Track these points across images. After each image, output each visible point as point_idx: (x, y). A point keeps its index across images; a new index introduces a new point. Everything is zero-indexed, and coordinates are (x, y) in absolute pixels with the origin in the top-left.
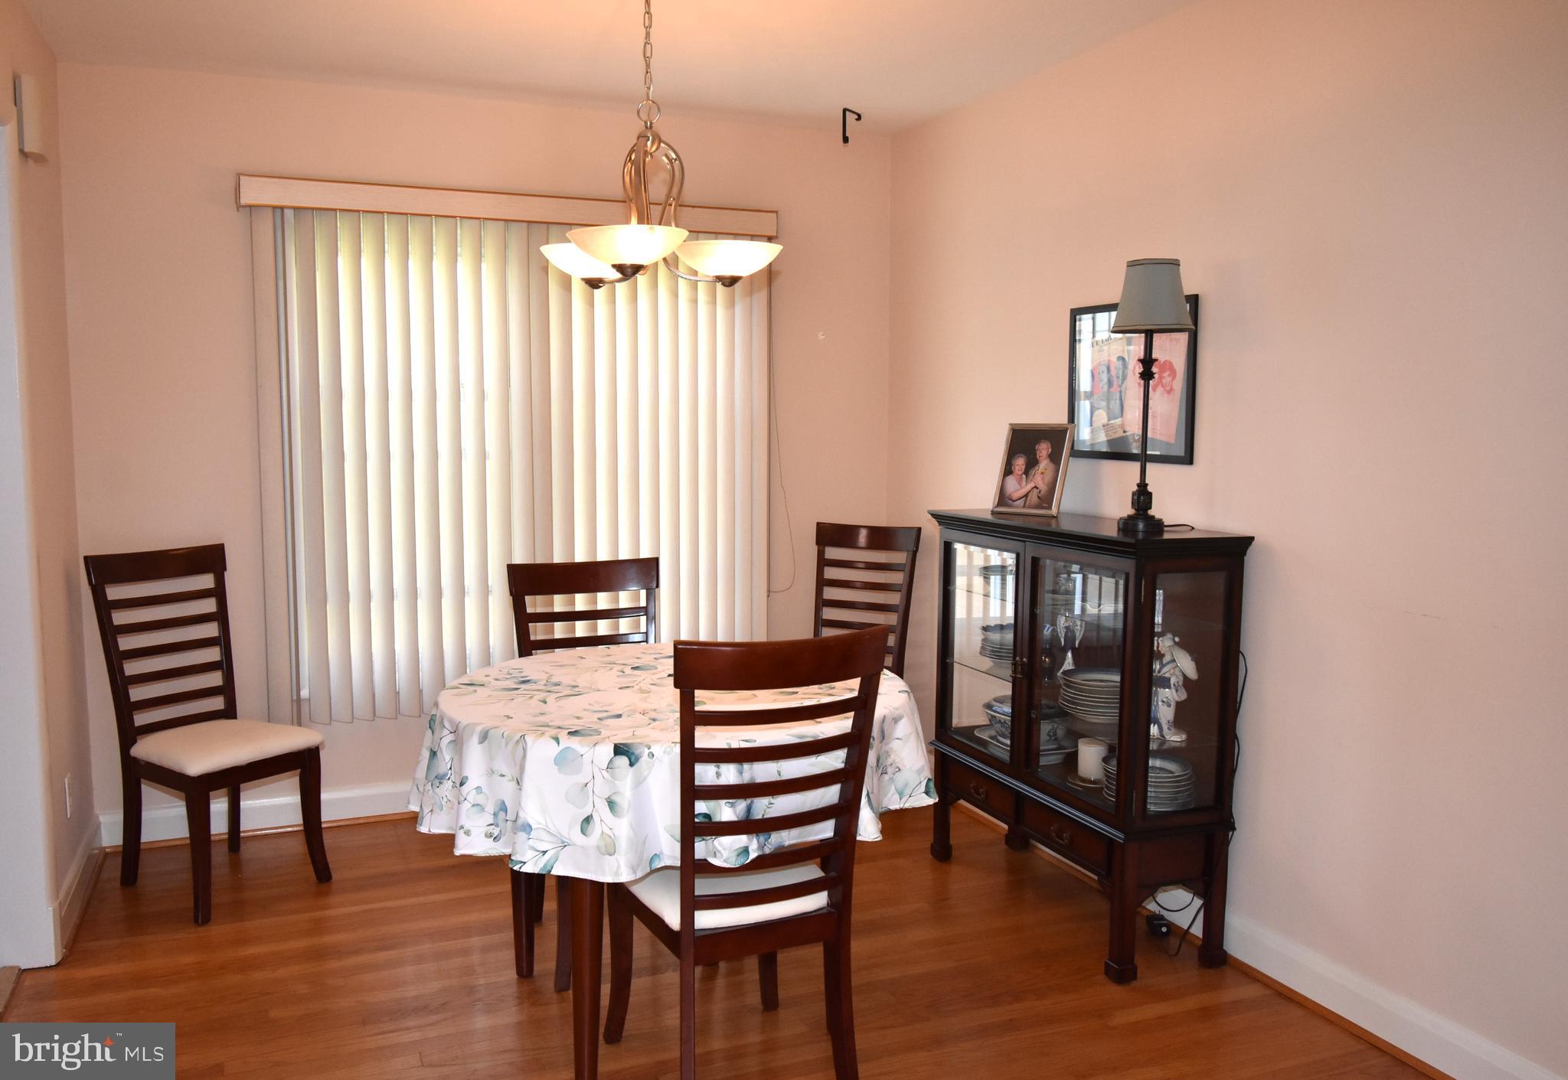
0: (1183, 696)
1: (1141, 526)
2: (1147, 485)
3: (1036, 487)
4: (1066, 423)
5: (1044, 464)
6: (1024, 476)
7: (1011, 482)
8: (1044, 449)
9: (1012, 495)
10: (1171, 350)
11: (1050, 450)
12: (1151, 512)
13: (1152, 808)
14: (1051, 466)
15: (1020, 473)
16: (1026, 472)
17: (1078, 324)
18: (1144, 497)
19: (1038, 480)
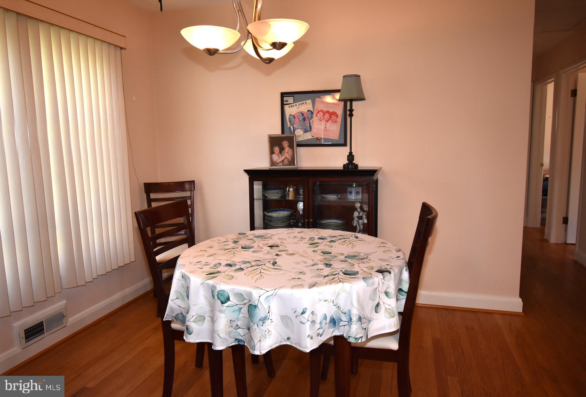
1: (350, 166)
2: (352, 153)
3: (286, 158)
4: (281, 134)
5: (287, 149)
6: (280, 154)
7: (275, 157)
8: (285, 144)
9: (277, 161)
11: (288, 144)
12: (354, 162)
14: (290, 151)
15: (278, 153)
16: (280, 152)
17: (284, 98)
18: (351, 157)
19: (286, 155)
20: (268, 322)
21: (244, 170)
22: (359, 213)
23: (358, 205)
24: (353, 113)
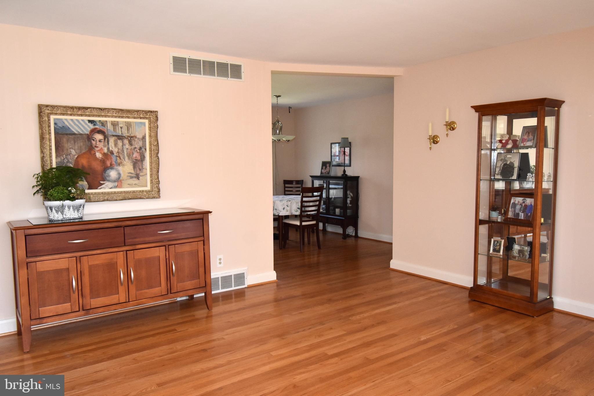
0: (351, 199)
1: (344, 175)
2: (345, 170)
3: (327, 171)
5: (328, 167)
7: (323, 171)
8: (328, 165)
10: (347, 150)
13: (348, 215)
14: (329, 168)
16: (325, 169)
21: (310, 176)
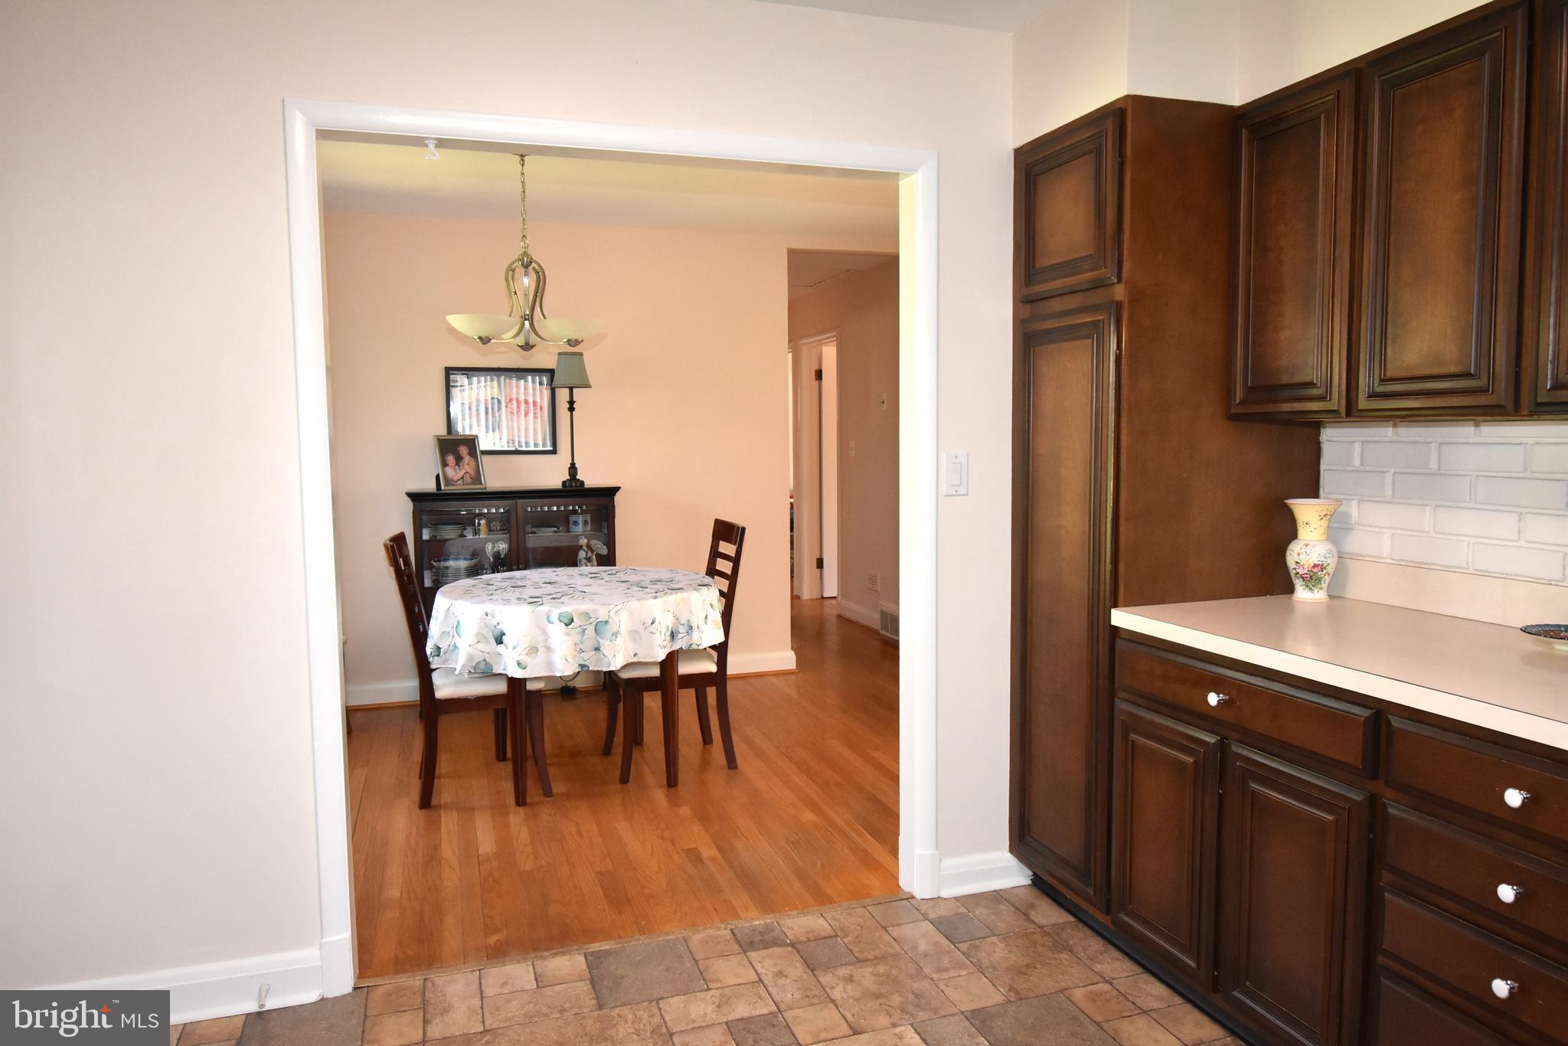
1: (573, 484)
2: (575, 462)
3: (467, 472)
5: (467, 459)
6: (457, 466)
7: (450, 472)
8: (463, 450)
9: (453, 478)
11: (468, 451)
12: (578, 477)
14: (472, 460)
15: (453, 465)
16: (457, 464)
17: (451, 376)
18: (573, 469)
19: (467, 468)
20: (619, 636)
21: (407, 494)
22: (587, 553)
23: (583, 541)
24: (574, 406)
